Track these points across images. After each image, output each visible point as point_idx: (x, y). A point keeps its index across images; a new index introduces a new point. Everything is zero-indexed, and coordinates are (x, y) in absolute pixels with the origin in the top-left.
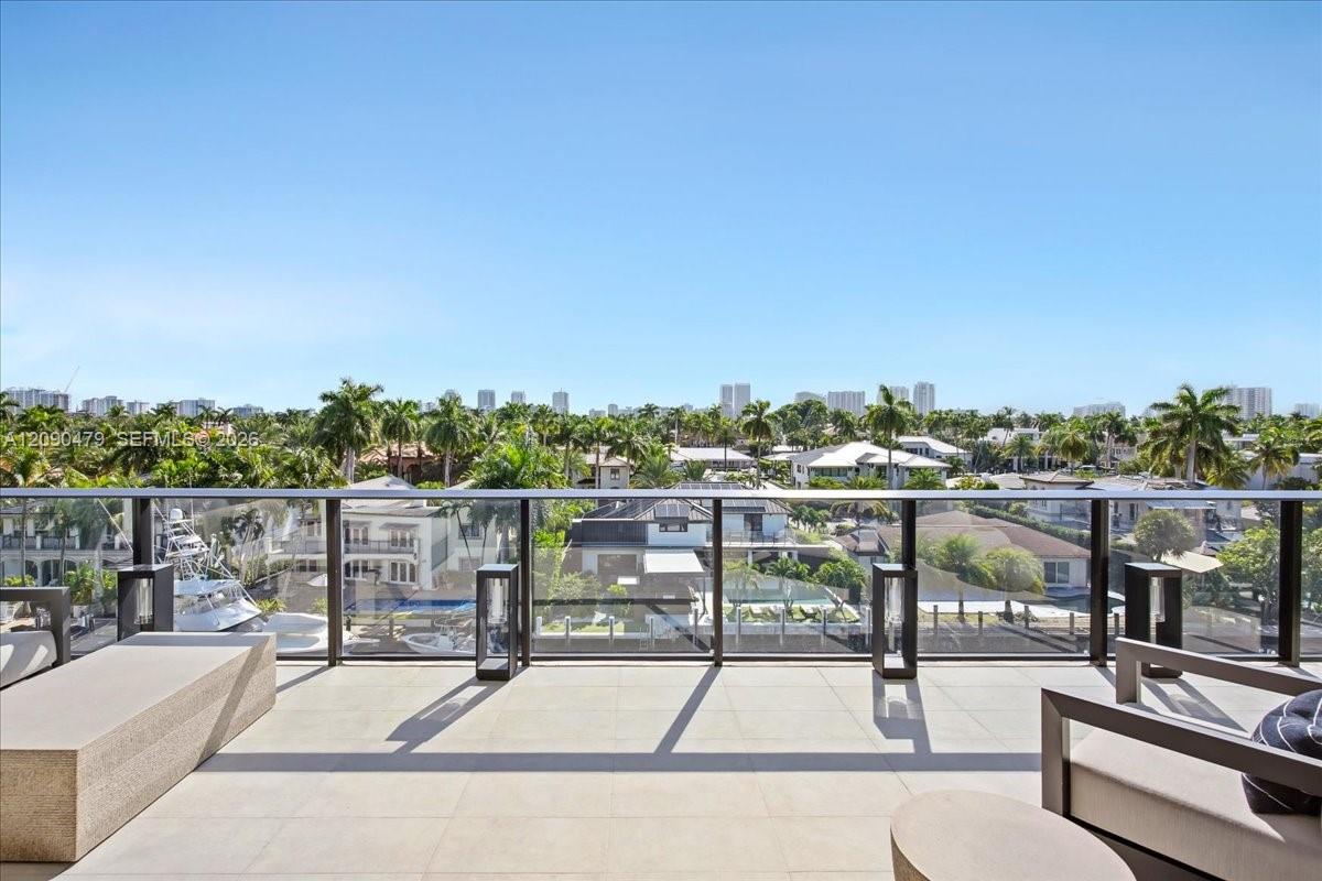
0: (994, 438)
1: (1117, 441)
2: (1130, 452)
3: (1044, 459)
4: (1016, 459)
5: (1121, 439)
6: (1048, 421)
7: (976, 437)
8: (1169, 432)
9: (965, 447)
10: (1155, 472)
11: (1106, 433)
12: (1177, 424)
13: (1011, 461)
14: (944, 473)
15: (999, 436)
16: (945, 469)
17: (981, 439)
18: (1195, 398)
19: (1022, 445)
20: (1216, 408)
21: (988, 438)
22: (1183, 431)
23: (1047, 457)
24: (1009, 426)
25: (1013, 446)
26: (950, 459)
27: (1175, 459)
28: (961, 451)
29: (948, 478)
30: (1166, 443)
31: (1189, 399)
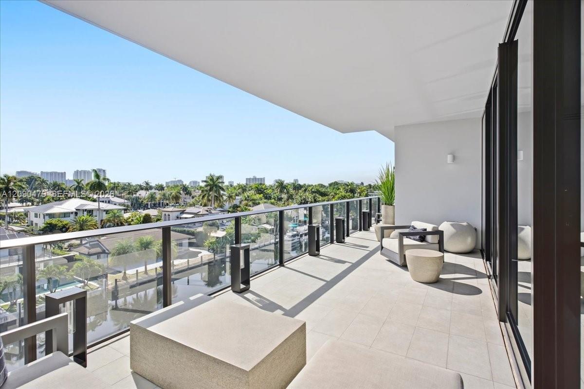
0: (140, 195)
1: (185, 194)
2: (189, 198)
3: (160, 203)
4: (149, 203)
5: (187, 194)
6: (161, 188)
7: (132, 195)
8: (207, 191)
9: (128, 199)
10: (201, 205)
11: (182, 192)
12: (209, 188)
13: (148, 204)
14: (123, 211)
15: (143, 194)
16: (123, 209)
17: (134, 195)
18: (213, 179)
19: (152, 197)
20: (219, 182)
21: (138, 195)
22: (211, 190)
23: (161, 202)
24: (147, 189)
25: (149, 198)
26: (123, 205)
27: (209, 200)
28: (126, 201)
29: (124, 213)
30: (206, 194)
31: (212, 180)
